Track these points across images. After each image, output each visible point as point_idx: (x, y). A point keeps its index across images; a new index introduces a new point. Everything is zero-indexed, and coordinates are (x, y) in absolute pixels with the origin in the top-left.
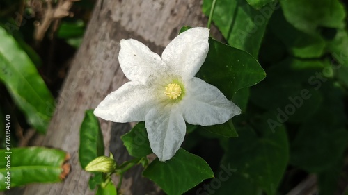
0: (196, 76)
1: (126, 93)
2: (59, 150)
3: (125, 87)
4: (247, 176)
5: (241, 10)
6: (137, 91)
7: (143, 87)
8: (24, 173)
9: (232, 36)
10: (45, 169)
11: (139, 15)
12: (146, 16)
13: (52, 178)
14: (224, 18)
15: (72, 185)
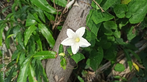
0: (82, 37)
1: (68, 40)
2: (55, 52)
3: (67, 38)
4: (94, 60)
5: (94, 24)
6: (70, 39)
7: (71, 39)
8: (48, 56)
9: (92, 30)
10: (52, 56)
11: (73, 25)
12: (74, 25)
13: (54, 57)
14: (90, 26)
15: (57, 59)
